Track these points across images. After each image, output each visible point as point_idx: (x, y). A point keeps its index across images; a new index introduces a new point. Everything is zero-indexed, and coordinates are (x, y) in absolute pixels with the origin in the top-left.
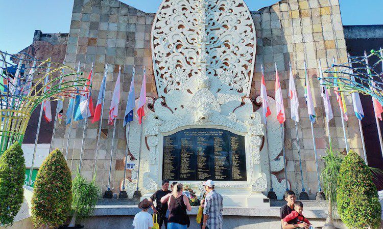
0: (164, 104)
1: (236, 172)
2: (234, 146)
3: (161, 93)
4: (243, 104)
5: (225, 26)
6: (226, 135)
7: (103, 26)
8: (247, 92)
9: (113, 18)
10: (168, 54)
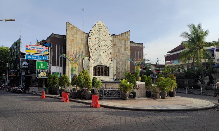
0: (92, 59)
1: (107, 75)
2: (107, 69)
3: (91, 56)
4: (109, 60)
5: (106, 40)
6: (106, 67)
7: (75, 36)
8: (110, 57)
9: (78, 34)
10: (93, 46)
